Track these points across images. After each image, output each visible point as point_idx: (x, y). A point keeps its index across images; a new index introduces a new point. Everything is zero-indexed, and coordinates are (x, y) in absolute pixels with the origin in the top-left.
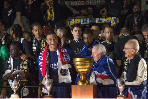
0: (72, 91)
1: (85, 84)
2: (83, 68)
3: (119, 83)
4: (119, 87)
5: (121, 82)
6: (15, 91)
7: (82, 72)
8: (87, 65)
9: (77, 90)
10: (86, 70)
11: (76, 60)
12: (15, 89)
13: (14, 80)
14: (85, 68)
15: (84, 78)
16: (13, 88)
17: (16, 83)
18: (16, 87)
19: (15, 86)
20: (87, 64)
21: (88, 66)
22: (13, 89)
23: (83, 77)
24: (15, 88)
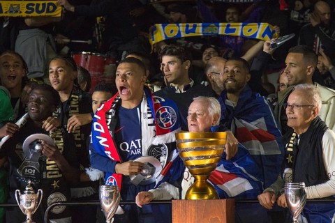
0: (174, 214)
1: (206, 198)
2: (199, 158)
3: (290, 193)
4: (291, 202)
5: (295, 191)
6: (28, 216)
7: (197, 166)
8: (211, 149)
9: (185, 211)
10: (208, 161)
11: (182, 136)
12: (30, 210)
13: (27, 189)
14: (206, 157)
15: (202, 182)
16: (25, 207)
17: (31, 196)
18: (33, 205)
19: (29, 203)
20: (210, 147)
21: (212, 153)
22: (24, 210)
23: (201, 179)
24: (29, 208)
